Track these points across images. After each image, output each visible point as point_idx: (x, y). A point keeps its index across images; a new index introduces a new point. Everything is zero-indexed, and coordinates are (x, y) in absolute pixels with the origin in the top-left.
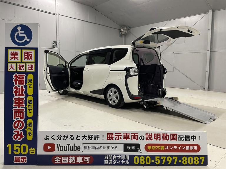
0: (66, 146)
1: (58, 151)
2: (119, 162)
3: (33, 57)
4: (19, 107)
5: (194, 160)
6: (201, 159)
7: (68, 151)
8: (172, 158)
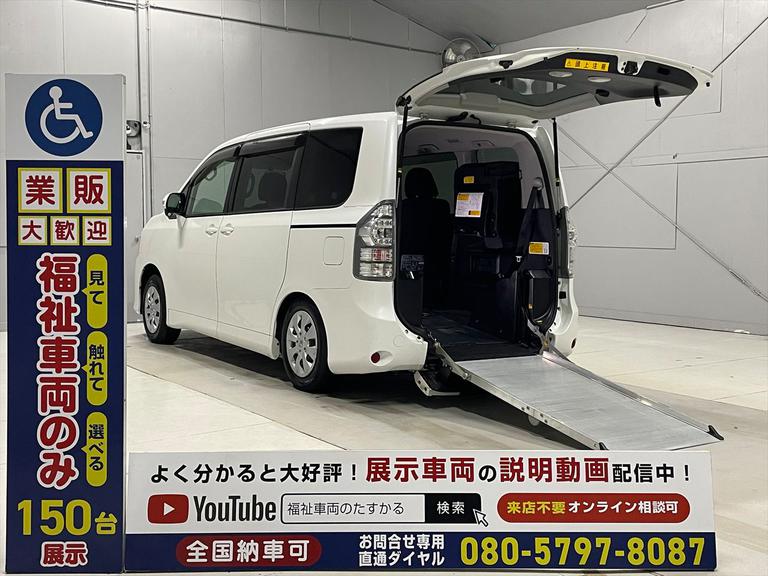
0: (227, 505)
1: (199, 519)
2: (409, 558)
3: (106, 195)
4: (59, 371)
5: (668, 551)
6: (692, 546)
7: (234, 519)
8: (593, 543)
